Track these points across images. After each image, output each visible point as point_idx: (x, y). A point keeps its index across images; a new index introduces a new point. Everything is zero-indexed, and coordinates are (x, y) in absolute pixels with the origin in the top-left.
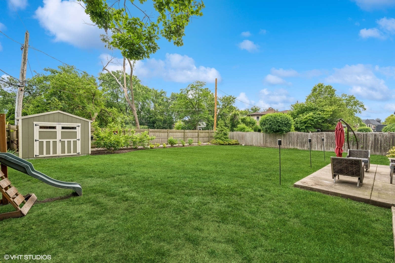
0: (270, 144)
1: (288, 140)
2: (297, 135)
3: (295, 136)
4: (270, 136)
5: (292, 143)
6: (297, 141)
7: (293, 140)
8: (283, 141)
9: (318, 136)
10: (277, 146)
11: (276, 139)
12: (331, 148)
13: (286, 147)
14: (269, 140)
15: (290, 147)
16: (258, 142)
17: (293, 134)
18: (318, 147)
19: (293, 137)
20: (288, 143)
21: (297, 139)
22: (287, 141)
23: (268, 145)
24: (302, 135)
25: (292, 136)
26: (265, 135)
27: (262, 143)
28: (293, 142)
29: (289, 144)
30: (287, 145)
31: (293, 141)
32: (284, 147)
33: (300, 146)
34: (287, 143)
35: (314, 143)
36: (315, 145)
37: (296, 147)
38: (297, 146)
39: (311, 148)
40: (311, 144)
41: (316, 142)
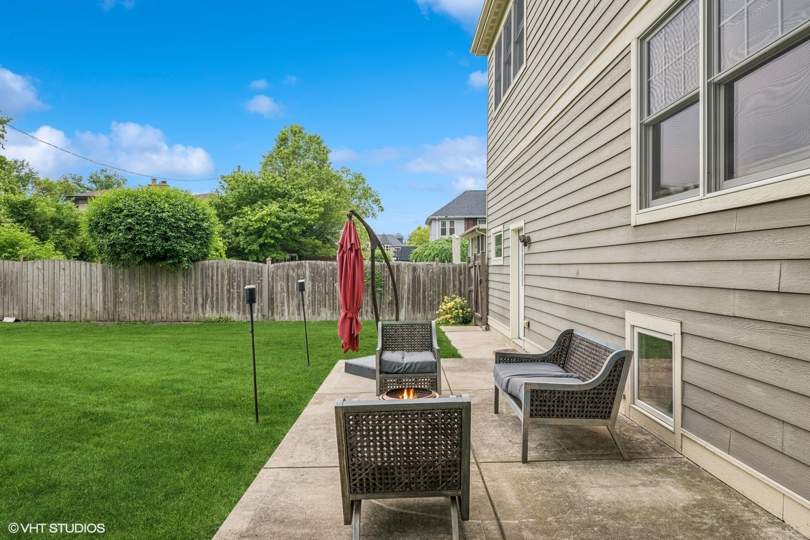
0: (131, 307)
1: (199, 291)
2: (229, 271)
3: (223, 275)
4: (132, 276)
5: (215, 298)
6: (229, 291)
7: (215, 291)
8: (184, 293)
9: (291, 272)
10: (159, 316)
11: (156, 287)
12: (323, 309)
13: (193, 316)
14: (126, 294)
15: (207, 316)
16: (84, 303)
17: (218, 267)
18: (291, 308)
19: (215, 278)
20: (200, 301)
21: (229, 283)
22: (195, 294)
23: (126, 312)
24: (244, 270)
25: (213, 275)
26: (110, 274)
27: (99, 306)
28: (217, 298)
29: (202, 305)
30: (196, 310)
31: (217, 293)
32: (185, 316)
33: (238, 308)
34: (196, 299)
35: (279, 296)
36: (283, 303)
37: (226, 314)
38: (229, 309)
39: (272, 315)
40: (271, 301)
41: (285, 295)
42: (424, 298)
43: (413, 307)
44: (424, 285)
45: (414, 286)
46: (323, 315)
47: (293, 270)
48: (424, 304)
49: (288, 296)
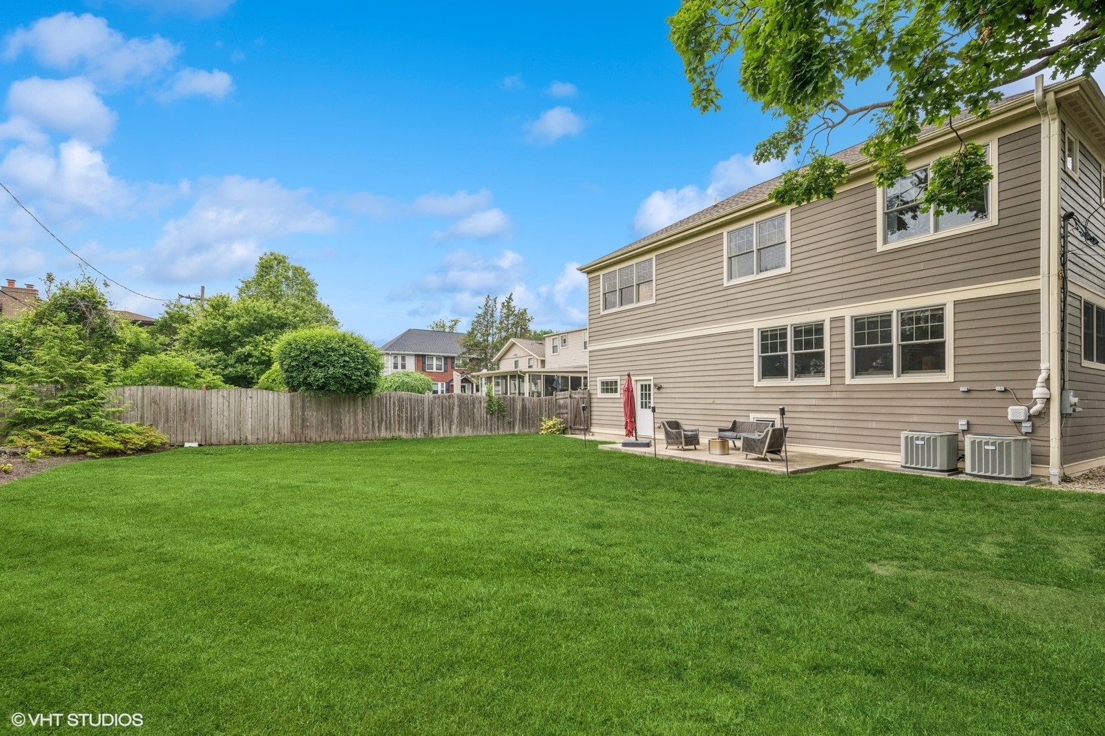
0: (317, 430)
1: (376, 416)
2: (399, 400)
3: (394, 403)
4: (319, 404)
5: (388, 422)
6: (399, 416)
7: (388, 415)
8: (363, 417)
9: (444, 401)
10: (342, 436)
11: (338, 412)
12: (467, 428)
13: (370, 436)
14: (313, 419)
15: (382, 435)
16: (271, 427)
17: (390, 397)
18: (445, 428)
19: (388, 405)
20: (377, 425)
21: (399, 410)
22: (373, 418)
23: (313, 434)
24: (411, 400)
25: (386, 403)
26: (298, 403)
27: (286, 430)
28: (390, 421)
29: (379, 427)
30: (373, 430)
31: (390, 418)
32: (364, 436)
33: (407, 429)
34: (373, 423)
35: (436, 419)
36: (439, 424)
37: (397, 434)
38: (399, 430)
39: (431, 433)
40: (431, 422)
41: (440, 417)
42: (529, 419)
43: (523, 425)
44: (529, 411)
45: (522, 411)
46: (467, 432)
47: (446, 399)
48: (529, 422)
49: (443, 419)
